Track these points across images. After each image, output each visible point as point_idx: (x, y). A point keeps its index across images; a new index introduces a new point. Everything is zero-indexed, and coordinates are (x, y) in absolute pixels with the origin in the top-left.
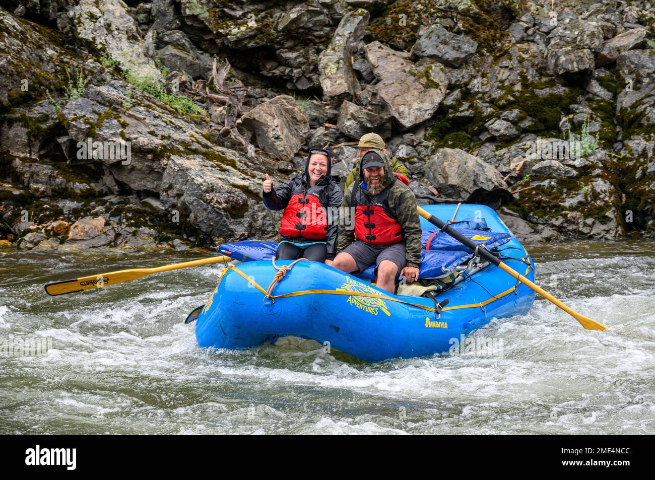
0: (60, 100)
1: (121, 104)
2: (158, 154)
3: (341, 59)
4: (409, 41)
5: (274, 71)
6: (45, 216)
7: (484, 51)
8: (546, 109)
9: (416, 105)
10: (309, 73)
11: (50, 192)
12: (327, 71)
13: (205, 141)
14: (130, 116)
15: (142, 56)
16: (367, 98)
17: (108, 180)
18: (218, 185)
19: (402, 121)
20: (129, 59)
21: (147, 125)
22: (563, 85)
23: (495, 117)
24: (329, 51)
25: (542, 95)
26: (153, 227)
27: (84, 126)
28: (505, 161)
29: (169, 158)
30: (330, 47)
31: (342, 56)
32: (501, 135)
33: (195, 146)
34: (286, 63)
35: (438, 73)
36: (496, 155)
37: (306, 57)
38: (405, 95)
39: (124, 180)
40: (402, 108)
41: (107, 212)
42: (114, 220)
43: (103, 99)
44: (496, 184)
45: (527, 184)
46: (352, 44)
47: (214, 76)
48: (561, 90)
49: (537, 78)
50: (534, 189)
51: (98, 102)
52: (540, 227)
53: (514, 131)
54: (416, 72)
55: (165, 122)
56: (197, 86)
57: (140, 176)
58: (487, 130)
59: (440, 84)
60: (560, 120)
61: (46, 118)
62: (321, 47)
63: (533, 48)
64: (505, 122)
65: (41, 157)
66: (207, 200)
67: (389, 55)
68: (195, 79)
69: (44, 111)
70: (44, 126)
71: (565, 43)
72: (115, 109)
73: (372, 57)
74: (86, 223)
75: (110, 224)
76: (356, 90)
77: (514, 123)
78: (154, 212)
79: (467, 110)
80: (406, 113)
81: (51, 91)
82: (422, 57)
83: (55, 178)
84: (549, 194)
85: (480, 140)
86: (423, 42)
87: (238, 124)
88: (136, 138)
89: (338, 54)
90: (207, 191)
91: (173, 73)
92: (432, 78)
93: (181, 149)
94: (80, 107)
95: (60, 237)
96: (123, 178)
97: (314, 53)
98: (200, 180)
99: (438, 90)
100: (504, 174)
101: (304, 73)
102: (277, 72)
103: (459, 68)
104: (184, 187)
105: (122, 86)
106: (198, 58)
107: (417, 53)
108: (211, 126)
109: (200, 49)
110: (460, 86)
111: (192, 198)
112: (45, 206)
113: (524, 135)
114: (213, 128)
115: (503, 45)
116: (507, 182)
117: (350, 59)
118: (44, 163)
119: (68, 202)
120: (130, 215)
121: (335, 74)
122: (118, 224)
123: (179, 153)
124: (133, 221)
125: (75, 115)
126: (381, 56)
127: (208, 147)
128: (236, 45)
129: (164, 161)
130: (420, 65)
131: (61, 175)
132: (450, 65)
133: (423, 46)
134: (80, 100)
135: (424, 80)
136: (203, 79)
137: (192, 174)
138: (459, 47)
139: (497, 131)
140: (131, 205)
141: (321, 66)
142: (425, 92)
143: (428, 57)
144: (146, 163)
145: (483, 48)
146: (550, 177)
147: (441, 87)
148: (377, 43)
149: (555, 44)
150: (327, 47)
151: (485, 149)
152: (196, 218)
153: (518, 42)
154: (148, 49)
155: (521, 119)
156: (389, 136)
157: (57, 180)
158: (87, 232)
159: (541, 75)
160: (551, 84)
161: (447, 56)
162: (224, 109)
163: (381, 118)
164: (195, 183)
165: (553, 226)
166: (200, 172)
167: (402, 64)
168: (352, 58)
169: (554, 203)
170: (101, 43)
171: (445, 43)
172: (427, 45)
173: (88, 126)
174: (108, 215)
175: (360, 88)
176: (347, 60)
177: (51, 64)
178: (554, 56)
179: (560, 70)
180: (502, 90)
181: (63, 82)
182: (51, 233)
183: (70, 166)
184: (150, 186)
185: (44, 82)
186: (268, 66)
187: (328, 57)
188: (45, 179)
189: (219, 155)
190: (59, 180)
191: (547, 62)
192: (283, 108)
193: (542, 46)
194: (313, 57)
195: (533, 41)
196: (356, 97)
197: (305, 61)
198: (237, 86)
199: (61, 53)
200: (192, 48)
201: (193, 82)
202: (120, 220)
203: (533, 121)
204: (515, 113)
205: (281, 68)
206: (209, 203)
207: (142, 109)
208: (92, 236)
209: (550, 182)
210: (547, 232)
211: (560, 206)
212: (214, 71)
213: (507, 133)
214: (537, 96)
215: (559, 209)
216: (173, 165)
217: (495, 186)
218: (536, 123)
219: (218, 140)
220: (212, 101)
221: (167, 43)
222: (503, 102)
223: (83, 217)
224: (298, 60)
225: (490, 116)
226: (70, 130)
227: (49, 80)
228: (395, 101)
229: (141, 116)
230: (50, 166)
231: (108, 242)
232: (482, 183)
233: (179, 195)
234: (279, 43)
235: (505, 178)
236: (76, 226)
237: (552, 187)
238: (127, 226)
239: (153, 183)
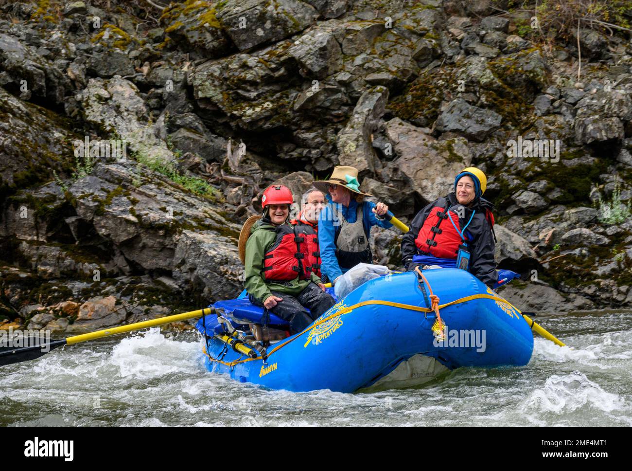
0: (68, 181)
1: (131, 182)
2: (170, 229)
3: (361, 136)
4: (431, 117)
5: (292, 153)
6: (54, 297)
7: (509, 124)
8: (575, 179)
9: (439, 180)
10: (327, 153)
11: (58, 274)
12: (346, 149)
13: (219, 217)
14: (140, 193)
15: (153, 137)
16: (388, 175)
17: (119, 261)
18: (232, 257)
19: (424, 195)
20: (140, 140)
21: (158, 202)
22: (592, 156)
23: (522, 188)
24: (347, 129)
25: (570, 165)
26: (166, 305)
27: (92, 204)
28: (534, 232)
29: (180, 233)
30: (349, 125)
31: (361, 133)
32: (530, 207)
33: (208, 222)
34: (303, 144)
35: (462, 147)
36: (524, 227)
37: (324, 137)
38: (428, 169)
39: (135, 259)
40: (424, 183)
41: (118, 291)
42: (125, 300)
43: (112, 176)
44: (524, 253)
45: (557, 253)
46: (372, 122)
47: (228, 157)
48: (590, 160)
49: (564, 149)
50: (564, 258)
51: (106, 180)
52: (572, 296)
53: (542, 202)
54: (438, 146)
55: (177, 199)
56: (211, 169)
57: (151, 254)
58: (514, 202)
59: (464, 158)
60: (590, 190)
61: (53, 198)
62: (340, 126)
63: (560, 120)
64: (532, 194)
65: (48, 239)
66: (221, 272)
67: (410, 131)
68: (210, 162)
69: (51, 192)
70: (51, 207)
71: (592, 112)
72: (124, 187)
73: (392, 134)
74: (96, 303)
75: (121, 303)
76: (376, 168)
77: (543, 194)
78: (167, 290)
79: (493, 183)
80: (429, 187)
81: (58, 172)
82: (445, 132)
83: (63, 259)
84: (580, 263)
85: (508, 213)
86: (445, 117)
87: (254, 202)
88: (146, 214)
89: (357, 131)
90: (221, 264)
91: (185, 155)
92: (455, 152)
93: (194, 224)
94: (89, 185)
95: (69, 317)
96: (135, 257)
97: (333, 133)
98: (214, 253)
99: (462, 164)
100: (533, 244)
101: (322, 153)
102: (295, 154)
103: (483, 142)
104: (197, 261)
105: (132, 165)
106: (212, 141)
107: (440, 128)
108: (226, 207)
109: (214, 133)
110: (484, 160)
111: (206, 271)
112: (53, 288)
113: (552, 207)
114: (229, 209)
115: (528, 118)
116: (537, 252)
117: (370, 136)
118: (51, 245)
119: (77, 283)
120: (142, 294)
121: (355, 151)
122: (129, 303)
123: (192, 228)
124: (145, 300)
125: (83, 193)
126: (402, 133)
127: (223, 223)
128: (251, 127)
129: (177, 236)
130: (443, 139)
131: (70, 256)
132: (473, 139)
133: (445, 120)
134: (88, 178)
135: (447, 154)
136: (217, 162)
137: (205, 247)
138: (483, 121)
139: (524, 202)
140: (143, 284)
141: (339, 145)
142: (448, 165)
143: (450, 131)
144: (158, 240)
145: (508, 121)
146: (581, 245)
147: (465, 161)
148: (398, 120)
149: (582, 113)
150: (345, 126)
151: (513, 222)
152: (210, 291)
153: (544, 115)
154: (159, 130)
155: (550, 190)
156: (412, 212)
157: (66, 261)
158: (97, 311)
159: (569, 146)
160: (579, 154)
161: (470, 130)
162: (239, 189)
163: (403, 193)
164: (208, 256)
165: (586, 295)
166: (213, 245)
167: (424, 140)
168: (372, 136)
169: (586, 271)
170: (110, 125)
171: (468, 117)
172: (449, 119)
173: (96, 204)
174: (119, 294)
175: (381, 166)
176: (367, 138)
177: (58, 146)
178: (581, 125)
179: (588, 139)
180: (529, 162)
181: (71, 164)
182: (60, 314)
183: (79, 247)
184: (162, 264)
185: (50, 163)
186: (285, 149)
187: (346, 136)
188: (53, 261)
189: (234, 231)
190: (68, 261)
191: (574, 133)
192: (301, 185)
193: (569, 118)
194: (331, 137)
195: (560, 113)
196: (377, 175)
197: (324, 141)
198: (253, 168)
199: (68, 135)
200: (205, 131)
201: (207, 165)
202: (131, 299)
203: (562, 192)
204: (543, 184)
205: (299, 150)
206: (223, 276)
207: (153, 186)
208: (102, 315)
209: (581, 251)
210: (580, 301)
211: (592, 274)
212: (229, 152)
213: (535, 204)
214: (565, 167)
215: (591, 278)
216: (185, 239)
217: (524, 255)
218: (565, 194)
219: (233, 218)
220: (227, 183)
221: (179, 127)
222: (530, 173)
223: (92, 297)
224: (316, 140)
225: (517, 188)
226: (78, 209)
227: (56, 161)
228: (417, 176)
229: (152, 193)
230: (59, 248)
231: (119, 321)
232: (509, 252)
233: (192, 270)
234: (295, 124)
235: (534, 248)
236: (86, 306)
237: (584, 256)
238: (139, 304)
239: (165, 260)
